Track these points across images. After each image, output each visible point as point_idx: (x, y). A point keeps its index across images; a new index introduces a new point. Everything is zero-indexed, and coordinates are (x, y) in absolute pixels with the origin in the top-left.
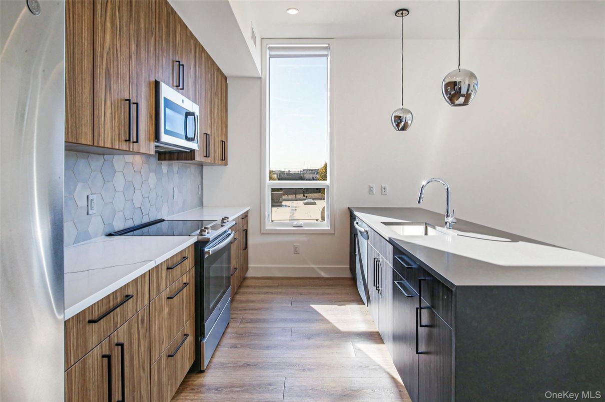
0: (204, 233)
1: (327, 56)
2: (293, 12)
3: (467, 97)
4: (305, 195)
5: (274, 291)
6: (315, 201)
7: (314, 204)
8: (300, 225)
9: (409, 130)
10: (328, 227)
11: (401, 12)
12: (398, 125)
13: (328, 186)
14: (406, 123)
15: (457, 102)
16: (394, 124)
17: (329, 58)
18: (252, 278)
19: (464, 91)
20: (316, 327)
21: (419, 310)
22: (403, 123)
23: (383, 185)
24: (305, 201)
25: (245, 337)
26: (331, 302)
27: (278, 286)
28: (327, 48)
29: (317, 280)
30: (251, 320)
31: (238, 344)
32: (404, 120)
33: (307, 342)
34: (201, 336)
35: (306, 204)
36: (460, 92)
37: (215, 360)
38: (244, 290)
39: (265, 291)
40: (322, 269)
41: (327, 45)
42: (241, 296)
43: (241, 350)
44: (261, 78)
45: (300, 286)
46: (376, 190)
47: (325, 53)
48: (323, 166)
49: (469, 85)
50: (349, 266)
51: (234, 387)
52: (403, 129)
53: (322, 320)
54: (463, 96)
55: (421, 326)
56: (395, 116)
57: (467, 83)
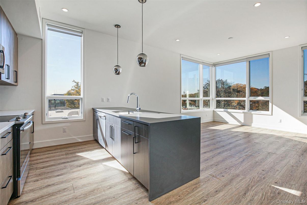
0: (19, 120)
1: (81, 36)
2: (65, 10)
3: (145, 63)
4: (56, 108)
5: (54, 152)
6: (63, 111)
7: (62, 112)
8: (66, 118)
9: (120, 75)
10: (82, 118)
11: (117, 26)
12: (116, 72)
13: (82, 98)
14: (119, 72)
15: (142, 65)
16: (114, 72)
17: (82, 37)
18: (36, 149)
19: (144, 62)
20: (82, 162)
21: (134, 138)
22: (118, 72)
23: (108, 98)
24: (57, 111)
25: (42, 175)
26: (86, 151)
27: (55, 150)
28: (82, 33)
29: (77, 144)
30: (43, 167)
31: (39, 179)
32: (118, 70)
33: (79, 168)
34: (17, 177)
35: (57, 112)
36: (143, 62)
37: (25, 189)
38: (32, 155)
39: (48, 153)
40: (79, 138)
41: (81, 31)
42: (32, 158)
43: (41, 181)
44: (42, 39)
45: (68, 147)
46: (105, 100)
47: (80, 35)
48: (67, 92)
49: (146, 60)
50: (93, 135)
51: (43, 197)
52: (118, 74)
53: (85, 158)
54: (144, 63)
55: (135, 143)
56: (115, 68)
57: (145, 59)
